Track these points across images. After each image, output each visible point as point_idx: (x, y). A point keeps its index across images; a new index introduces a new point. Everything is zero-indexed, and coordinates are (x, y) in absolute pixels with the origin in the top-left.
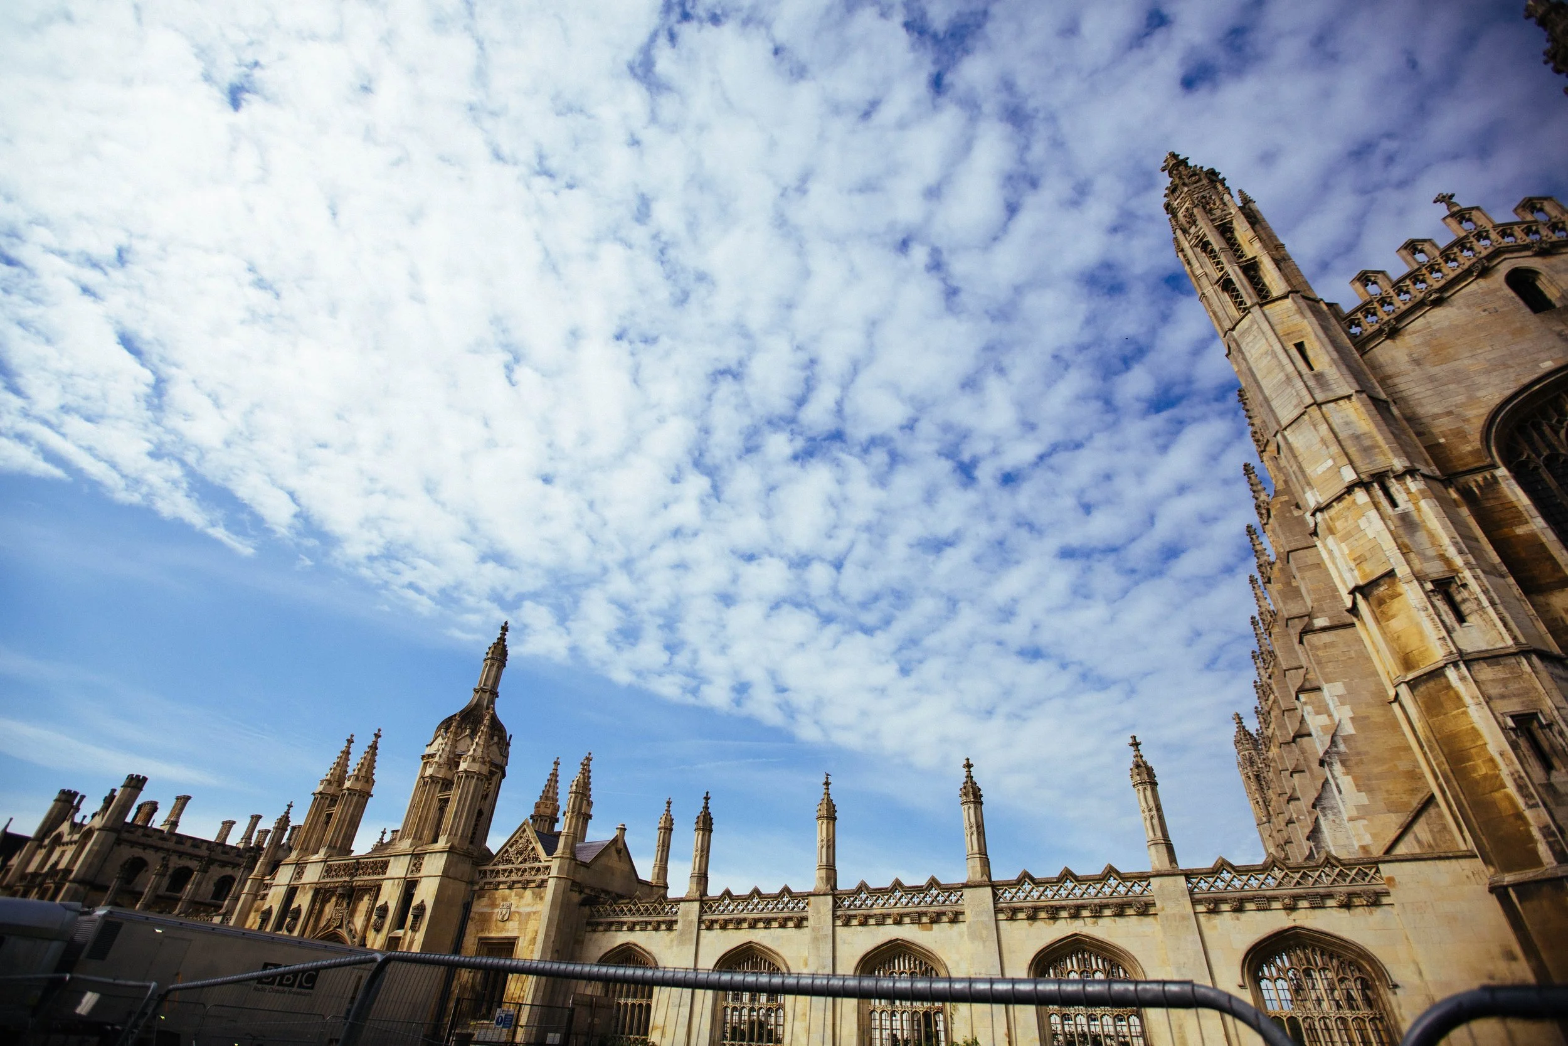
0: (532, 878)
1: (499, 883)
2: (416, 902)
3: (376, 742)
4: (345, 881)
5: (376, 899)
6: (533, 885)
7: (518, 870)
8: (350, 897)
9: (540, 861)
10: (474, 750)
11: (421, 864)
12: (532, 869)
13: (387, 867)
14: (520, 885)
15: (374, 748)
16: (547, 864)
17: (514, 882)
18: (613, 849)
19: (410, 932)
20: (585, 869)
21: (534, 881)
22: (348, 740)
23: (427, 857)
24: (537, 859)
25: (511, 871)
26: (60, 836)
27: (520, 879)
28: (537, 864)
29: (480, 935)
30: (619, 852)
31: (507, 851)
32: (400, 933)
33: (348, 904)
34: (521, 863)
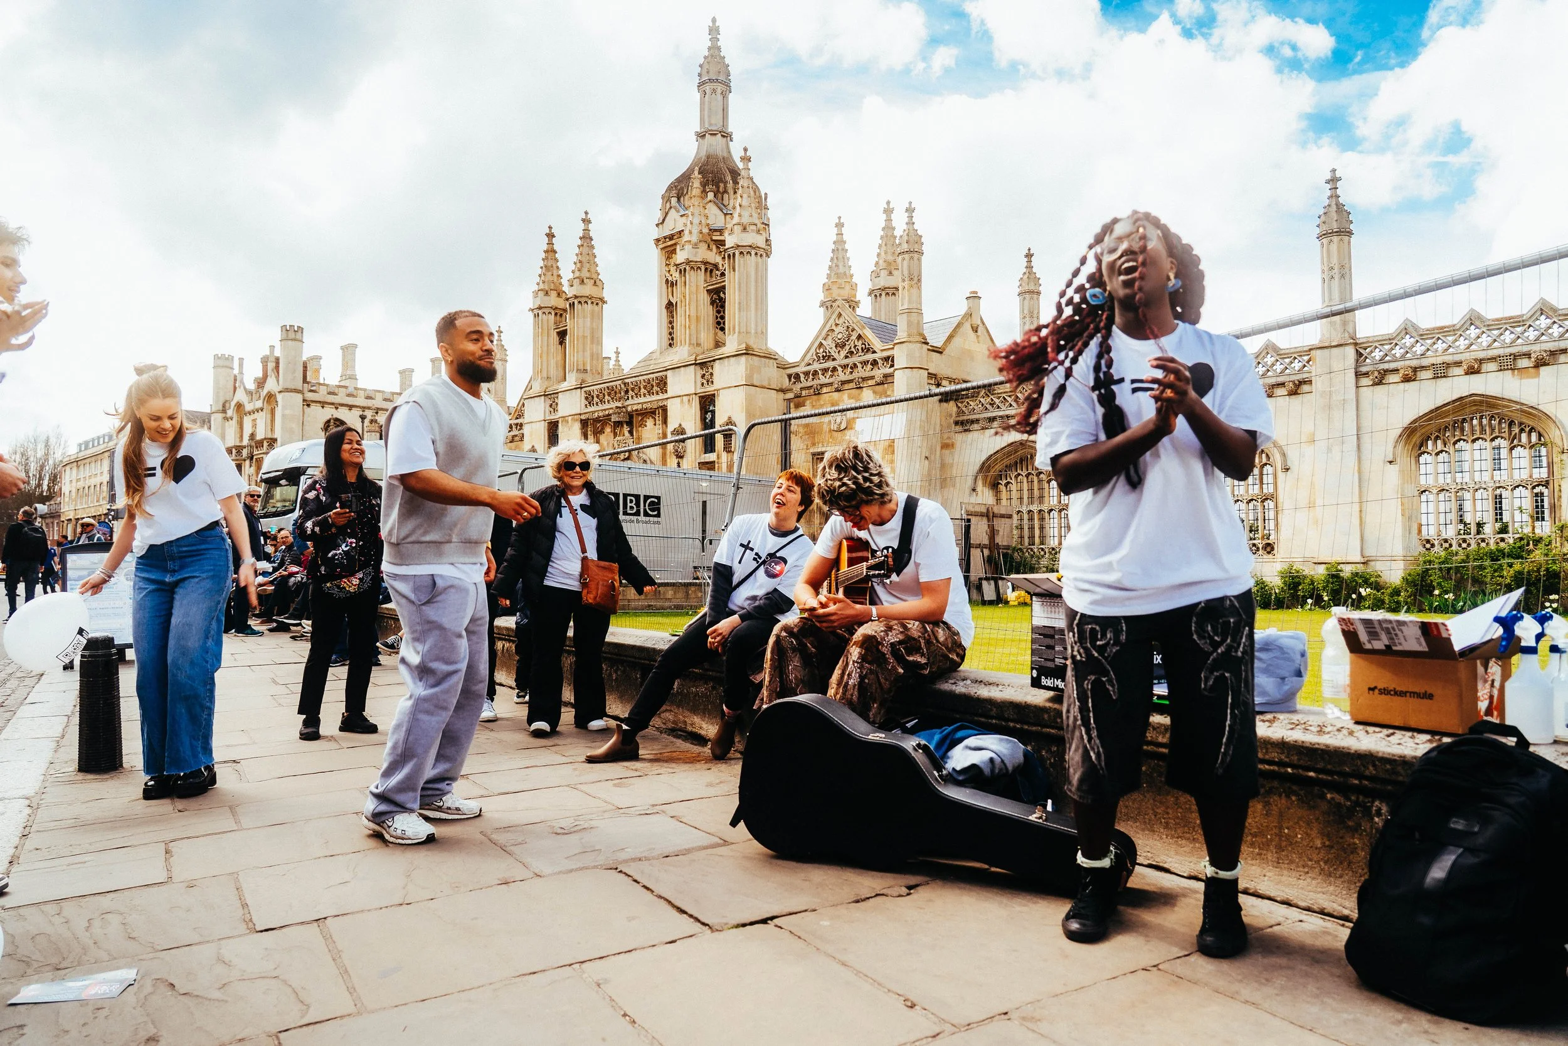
0: (867, 374)
1: (822, 386)
2: (720, 421)
3: (586, 230)
4: (617, 407)
5: (665, 422)
6: (871, 382)
7: (845, 367)
8: (630, 423)
9: (874, 352)
10: (740, 215)
11: (712, 374)
12: (865, 363)
13: (665, 383)
14: (852, 385)
15: (586, 238)
16: (885, 354)
17: (843, 383)
18: (967, 327)
19: (724, 455)
20: (938, 355)
21: (872, 378)
22: (548, 235)
23: (717, 365)
24: (867, 350)
25: (834, 369)
26: (239, 406)
27: (850, 377)
28: (870, 357)
29: (812, 450)
30: (975, 330)
31: (821, 344)
32: (711, 457)
33: (631, 432)
34: (846, 357)
